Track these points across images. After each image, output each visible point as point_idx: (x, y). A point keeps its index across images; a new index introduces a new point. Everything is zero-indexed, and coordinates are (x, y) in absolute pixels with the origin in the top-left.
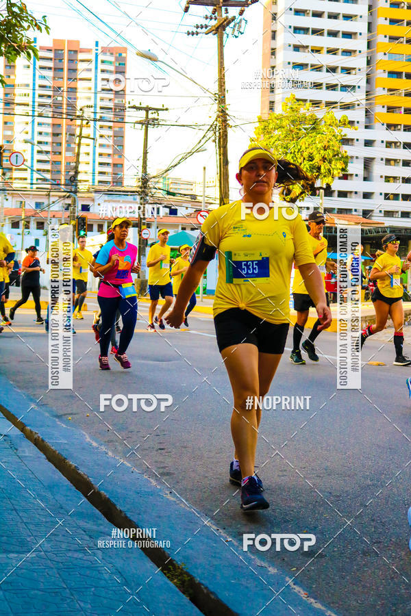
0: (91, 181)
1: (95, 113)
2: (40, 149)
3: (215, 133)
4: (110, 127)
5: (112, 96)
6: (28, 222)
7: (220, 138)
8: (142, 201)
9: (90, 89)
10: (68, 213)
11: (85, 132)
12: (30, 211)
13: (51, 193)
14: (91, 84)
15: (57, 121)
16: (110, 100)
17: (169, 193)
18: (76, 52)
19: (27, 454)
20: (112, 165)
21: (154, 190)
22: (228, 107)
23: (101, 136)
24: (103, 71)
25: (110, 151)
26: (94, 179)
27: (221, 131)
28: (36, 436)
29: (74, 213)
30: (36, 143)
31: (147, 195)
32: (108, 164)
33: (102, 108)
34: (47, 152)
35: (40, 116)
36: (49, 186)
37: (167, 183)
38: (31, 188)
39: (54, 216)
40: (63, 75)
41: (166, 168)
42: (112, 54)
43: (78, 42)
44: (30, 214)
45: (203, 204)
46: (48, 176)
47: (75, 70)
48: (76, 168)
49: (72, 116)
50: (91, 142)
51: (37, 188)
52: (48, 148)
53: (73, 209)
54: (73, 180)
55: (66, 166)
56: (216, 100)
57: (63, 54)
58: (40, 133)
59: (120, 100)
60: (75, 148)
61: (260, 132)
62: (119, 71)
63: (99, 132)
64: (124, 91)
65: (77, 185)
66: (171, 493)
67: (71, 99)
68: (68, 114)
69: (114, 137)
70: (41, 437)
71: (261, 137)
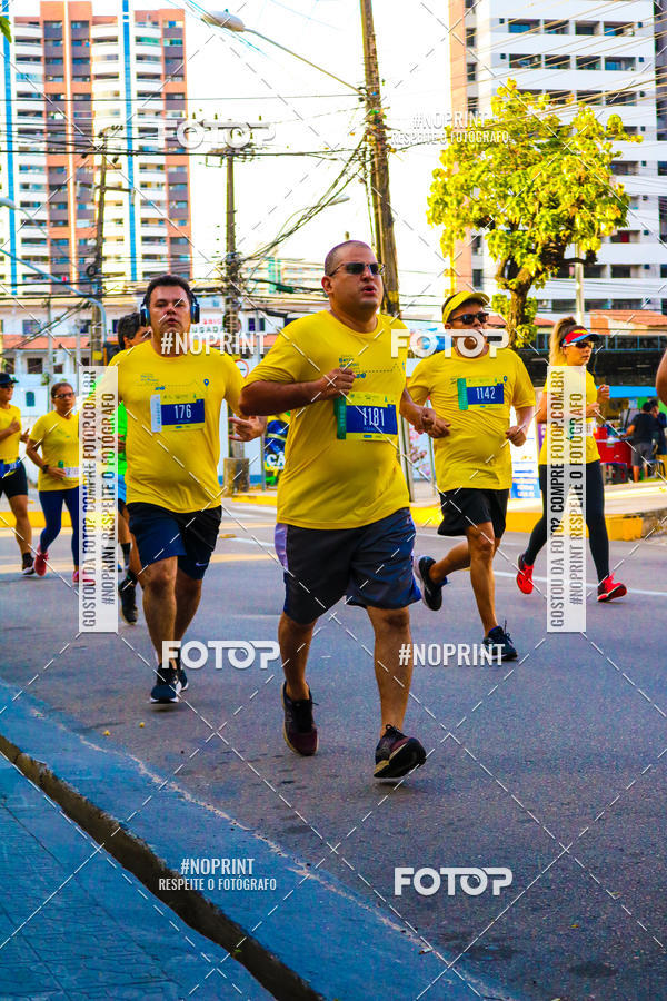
0: (128, 272)
1: (130, 139)
2: (26, 218)
3: (363, 164)
4: (160, 167)
5: (159, 105)
6: (12, 361)
7: (373, 175)
8: (229, 306)
9: (117, 94)
10: (87, 339)
11: (112, 178)
12: (14, 337)
13: (53, 302)
14: (119, 85)
15: (57, 160)
16: (157, 114)
17: (281, 288)
18: (85, 24)
19: (26, 806)
20: (168, 240)
21: (251, 285)
22: (385, 112)
23: (144, 185)
24: (140, 58)
25: (164, 214)
26: (134, 270)
27: (375, 160)
28: (42, 770)
29: (99, 337)
30: (18, 205)
31: (238, 294)
32: (159, 239)
33: (142, 130)
34: (41, 223)
35: (23, 151)
36: (47, 288)
37: (276, 268)
38: (14, 293)
39: (60, 347)
40: (64, 70)
41: (272, 240)
42: (156, 24)
43: (89, 4)
44: (12, 344)
46: (45, 268)
47: (85, 60)
48: (98, 249)
49: (84, 148)
50: (123, 197)
51: (25, 293)
52: (43, 215)
53: (97, 329)
54: (93, 275)
55: (79, 247)
56: (361, 100)
57: (60, 30)
58: (25, 186)
59: (178, 111)
60: (94, 211)
61: (452, 158)
62: (171, 56)
63: (139, 177)
64: (183, 94)
65: (101, 283)
66: (308, 865)
67: (81, 115)
68: (76, 144)
69: (170, 185)
70: (52, 771)
71: (455, 167)
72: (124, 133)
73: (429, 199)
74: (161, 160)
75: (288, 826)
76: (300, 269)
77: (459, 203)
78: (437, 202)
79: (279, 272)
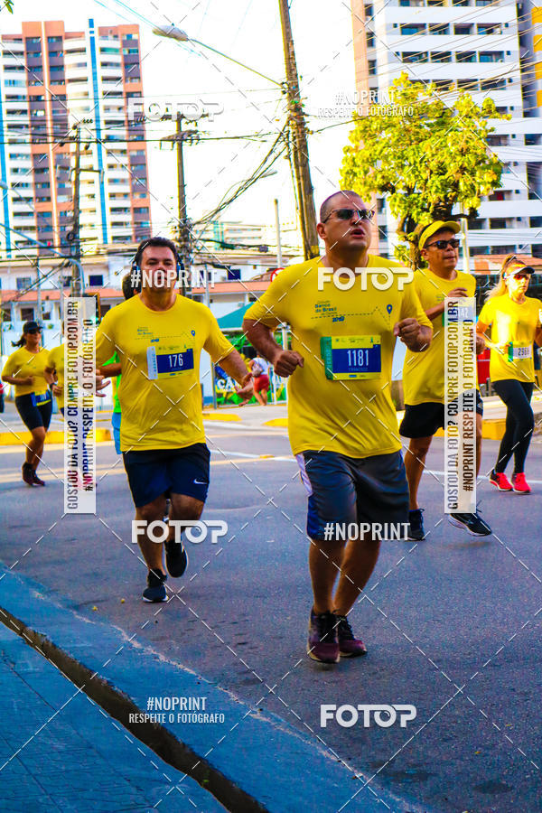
0: (101, 237)
1: (98, 130)
2: (17, 196)
3: (288, 144)
4: (123, 152)
5: (120, 102)
6: (8, 311)
7: (296, 152)
9: (87, 94)
10: (69, 291)
11: (85, 161)
12: (10, 292)
13: (41, 262)
14: (88, 87)
15: (40, 149)
16: (119, 109)
17: (224, 245)
18: (60, 39)
19: (31, 669)
20: (132, 211)
21: (200, 244)
22: (303, 102)
23: (111, 167)
24: (104, 64)
25: (127, 189)
26: (105, 235)
27: (297, 140)
28: (43, 640)
29: (79, 290)
30: (9, 186)
31: (190, 252)
32: (125, 209)
33: (107, 122)
34: (28, 199)
35: (12, 142)
36: (36, 252)
37: (220, 229)
38: (9, 256)
39: (47, 298)
40: (43, 76)
41: (215, 208)
42: (116, 36)
43: (61, 23)
44: (8, 298)
45: (278, 258)
46: (33, 236)
47: (61, 67)
48: (76, 218)
49: (62, 138)
50: (95, 176)
51: (17, 257)
52: (30, 193)
53: (76, 284)
54: (72, 239)
55: (60, 218)
56: (284, 93)
57: (39, 44)
58: (15, 170)
60: (70, 189)
61: (359, 137)
62: (129, 62)
63: (107, 160)
64: (140, 92)
65: (79, 246)
66: (261, 710)
67: (58, 112)
68: (55, 136)
69: (132, 165)
70: (51, 640)
71: (361, 144)
72: (93, 126)
73: (341, 171)
74: (124, 146)
75: (243, 679)
76: (239, 230)
77: (366, 172)
78: (347, 173)
79: (222, 233)
